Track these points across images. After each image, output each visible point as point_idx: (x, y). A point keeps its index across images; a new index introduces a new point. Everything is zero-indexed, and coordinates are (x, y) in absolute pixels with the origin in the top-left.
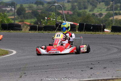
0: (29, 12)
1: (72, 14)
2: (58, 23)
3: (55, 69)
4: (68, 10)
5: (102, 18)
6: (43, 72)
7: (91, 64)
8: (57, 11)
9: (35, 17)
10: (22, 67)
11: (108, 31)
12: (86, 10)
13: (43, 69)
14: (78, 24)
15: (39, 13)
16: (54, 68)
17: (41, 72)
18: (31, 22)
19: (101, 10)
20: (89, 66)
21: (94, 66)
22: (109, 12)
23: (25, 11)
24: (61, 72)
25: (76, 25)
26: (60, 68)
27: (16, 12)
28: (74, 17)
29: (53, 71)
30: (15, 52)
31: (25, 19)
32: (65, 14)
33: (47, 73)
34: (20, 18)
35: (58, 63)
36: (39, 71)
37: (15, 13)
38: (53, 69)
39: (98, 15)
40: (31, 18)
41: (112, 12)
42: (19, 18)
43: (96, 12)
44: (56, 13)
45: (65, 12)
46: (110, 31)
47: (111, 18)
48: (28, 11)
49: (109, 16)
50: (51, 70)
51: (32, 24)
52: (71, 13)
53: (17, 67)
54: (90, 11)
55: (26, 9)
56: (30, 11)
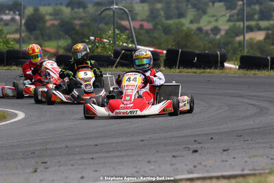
0: (53, 25)
1: (151, 29)
2: (118, 49)
3: (112, 154)
4: (142, 20)
5: (218, 37)
6: (85, 159)
7: (195, 141)
8: (117, 23)
9: (67, 36)
10: (38, 148)
11: (233, 66)
12: (183, 20)
13: (86, 154)
14: (165, 52)
15: (77, 27)
16: (110, 151)
17: (81, 159)
18: (59, 47)
19: (217, 20)
20: (190, 146)
21: (202, 145)
22: (234, 25)
23: (44, 22)
24: (126, 159)
25: (161, 55)
26: (125, 150)
27: (25, 24)
28: (156, 34)
29: (108, 157)
30: (21, 115)
31: (45, 41)
32: (134, 28)
33: (96, 161)
34: (32, 38)
35: (121, 140)
36: (77, 157)
37: (21, 26)
38: (108, 152)
39: (210, 32)
40: (58, 38)
41: (241, 24)
42: (30, 39)
43: (206, 23)
44: (114, 26)
45: (134, 25)
46: (237, 67)
47: (240, 38)
48: (50, 22)
49: (234, 32)
50: (104, 155)
51: (61, 52)
52: (148, 26)
53: (28, 149)
54: (192, 22)
55: (48, 17)
56: (56, 23)
